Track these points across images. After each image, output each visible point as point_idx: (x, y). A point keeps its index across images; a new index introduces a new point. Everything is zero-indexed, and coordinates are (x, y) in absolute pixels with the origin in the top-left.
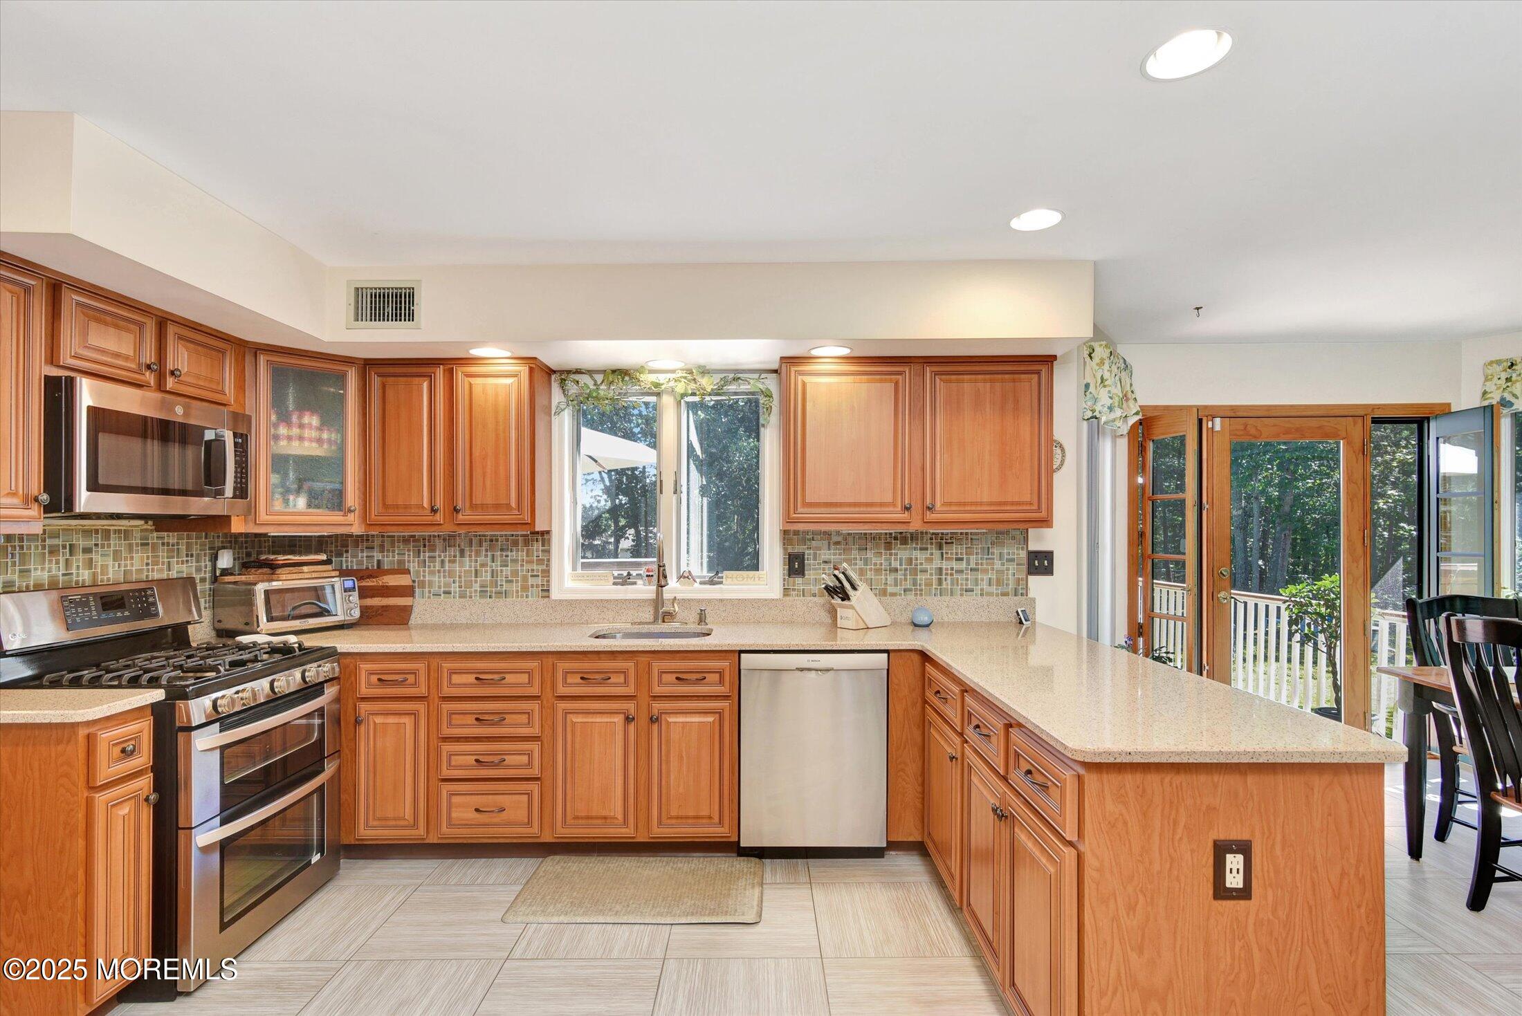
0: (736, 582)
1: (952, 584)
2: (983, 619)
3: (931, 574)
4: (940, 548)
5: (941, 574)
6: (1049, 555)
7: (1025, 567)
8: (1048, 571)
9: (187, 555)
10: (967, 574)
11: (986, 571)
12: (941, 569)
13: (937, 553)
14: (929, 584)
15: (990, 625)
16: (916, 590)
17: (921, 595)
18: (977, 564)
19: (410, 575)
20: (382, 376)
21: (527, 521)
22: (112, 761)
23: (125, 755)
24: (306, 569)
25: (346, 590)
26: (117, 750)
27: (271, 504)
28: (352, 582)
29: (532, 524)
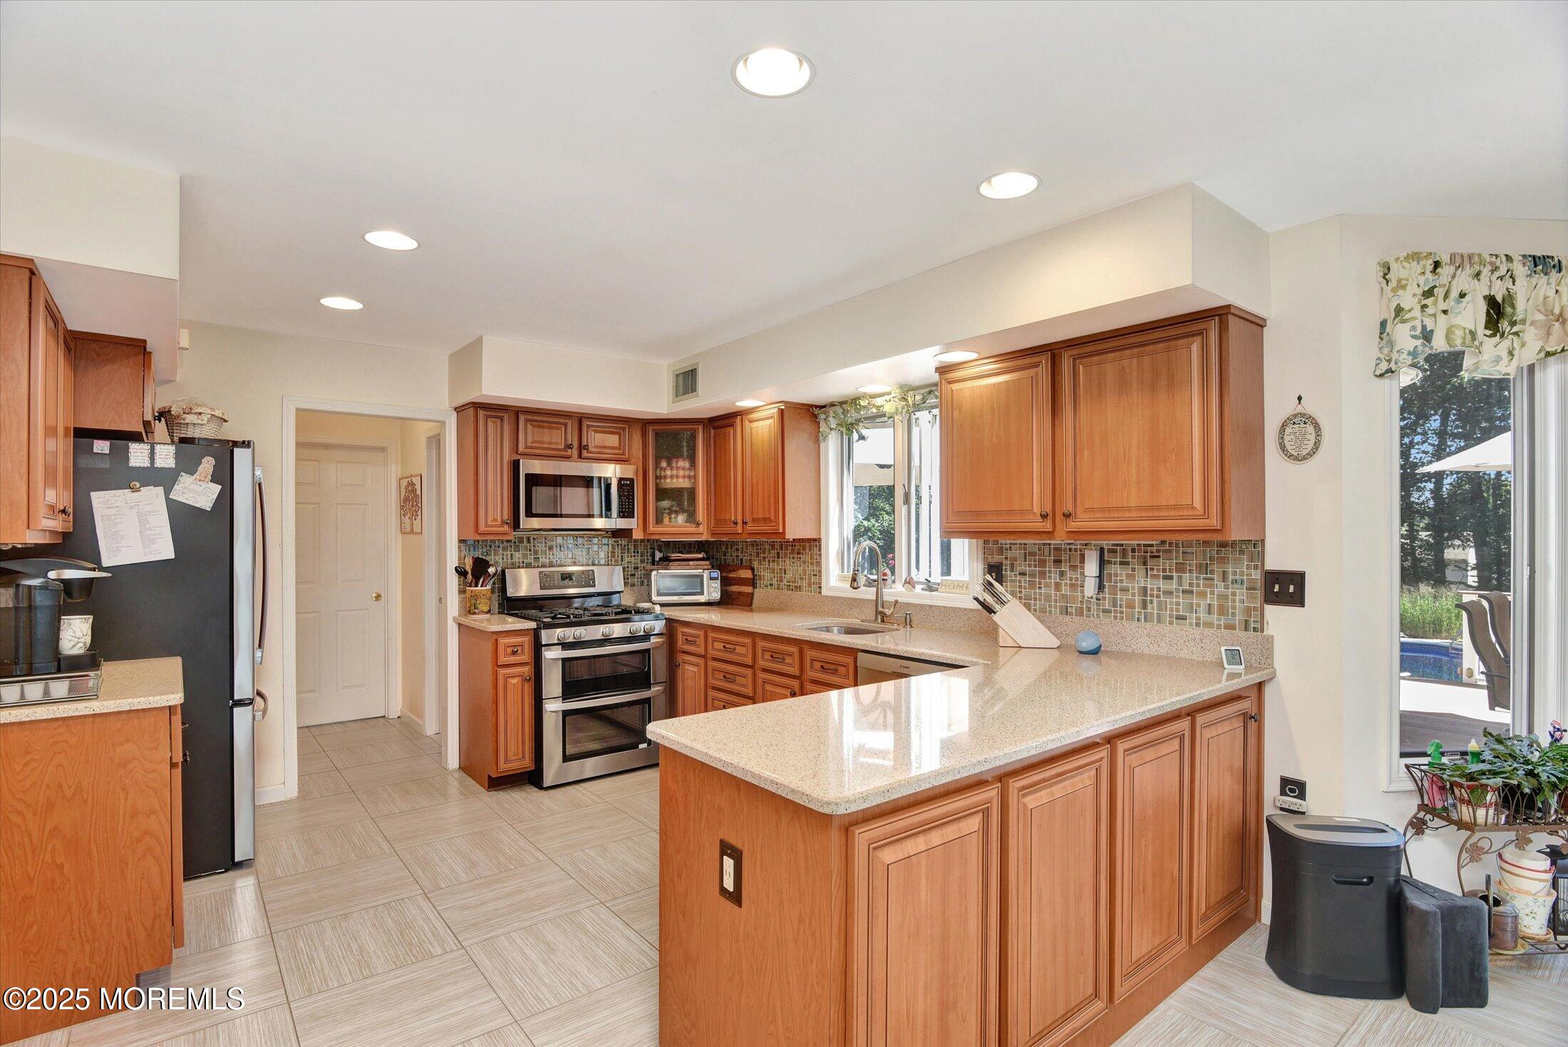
0: (947, 590)
1: (1160, 609)
2: (1194, 657)
3: (1133, 595)
4: (1145, 563)
5: (1146, 596)
6: (1298, 579)
7: (1259, 594)
8: (1297, 599)
9: (634, 552)
10: (1178, 597)
11: (1202, 595)
12: (1145, 589)
13: (1140, 570)
14: (1130, 605)
15: (1203, 663)
16: (1116, 612)
17: (1122, 618)
18: (1191, 584)
19: (753, 569)
20: (715, 428)
21: (781, 531)
22: (506, 654)
23: (514, 653)
24: (691, 563)
25: (712, 579)
26: (509, 650)
27: (659, 521)
28: (716, 574)
29: (784, 533)
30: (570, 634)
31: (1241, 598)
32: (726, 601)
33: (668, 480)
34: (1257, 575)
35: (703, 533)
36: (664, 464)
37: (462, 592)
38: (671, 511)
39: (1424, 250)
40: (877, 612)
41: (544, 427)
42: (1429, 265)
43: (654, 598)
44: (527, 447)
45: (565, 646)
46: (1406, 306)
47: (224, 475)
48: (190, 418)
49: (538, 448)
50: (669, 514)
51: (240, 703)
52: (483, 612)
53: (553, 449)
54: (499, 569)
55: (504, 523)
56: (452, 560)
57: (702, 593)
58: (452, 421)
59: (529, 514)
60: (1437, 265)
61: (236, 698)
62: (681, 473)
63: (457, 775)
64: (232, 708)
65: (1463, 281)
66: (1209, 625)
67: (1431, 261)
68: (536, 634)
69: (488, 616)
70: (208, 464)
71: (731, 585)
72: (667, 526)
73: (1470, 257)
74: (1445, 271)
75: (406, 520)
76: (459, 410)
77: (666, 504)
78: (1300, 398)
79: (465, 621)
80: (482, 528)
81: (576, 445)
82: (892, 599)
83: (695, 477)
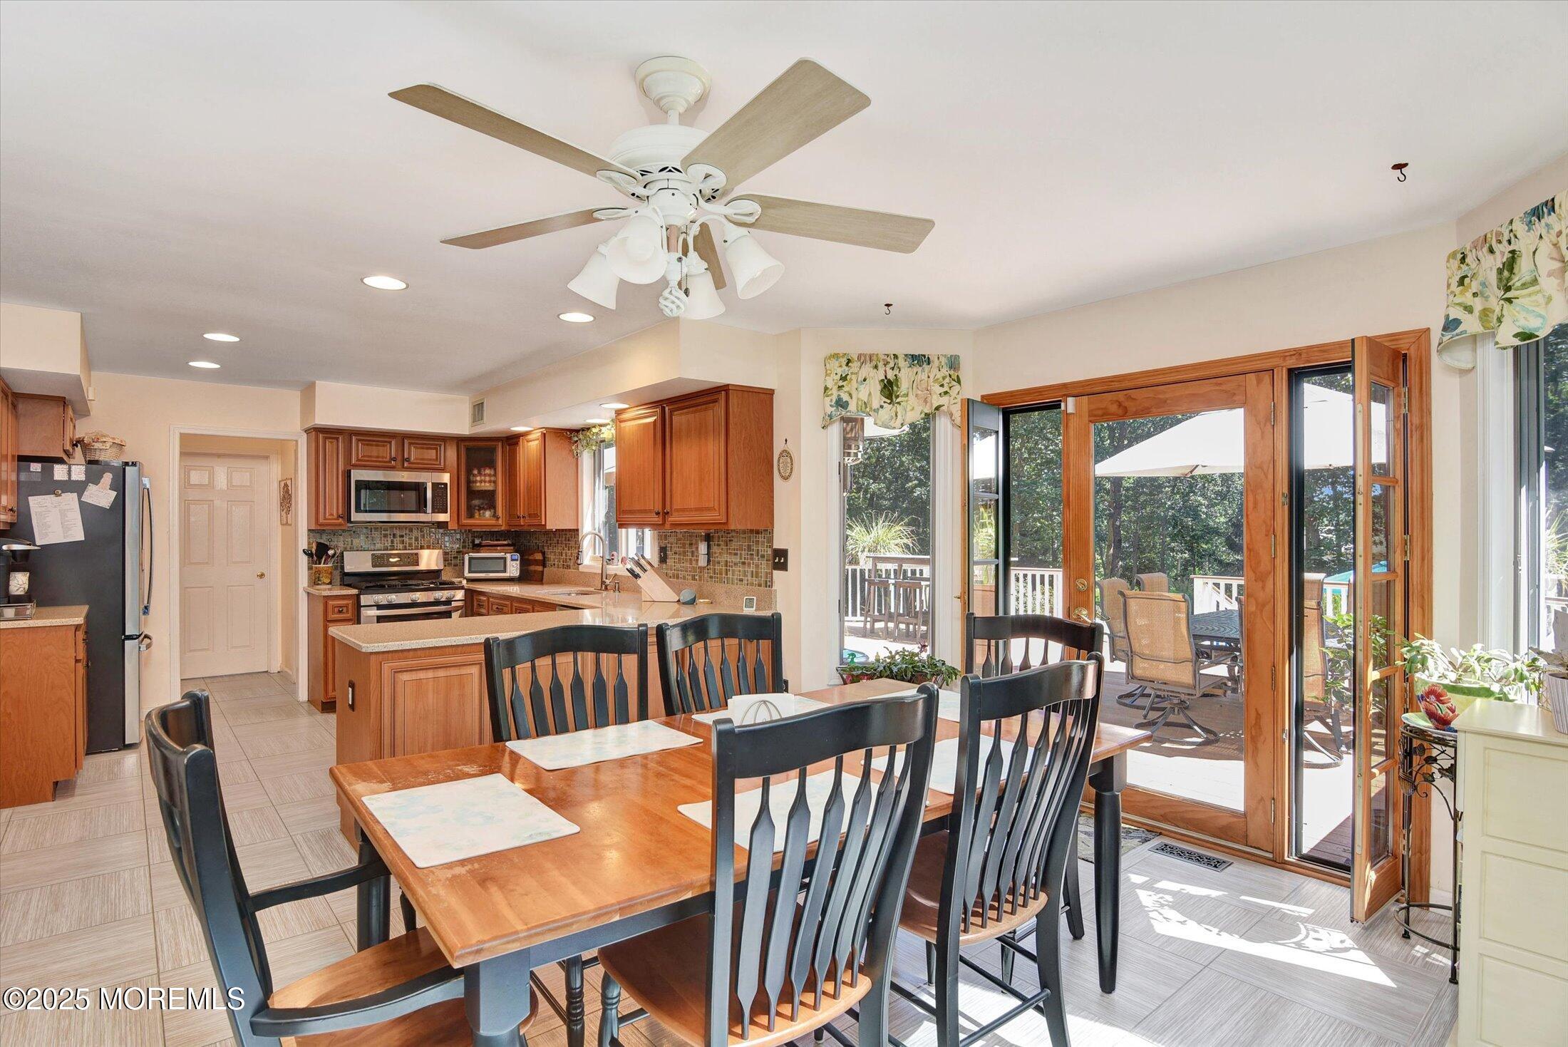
3: (722, 566)
4: (726, 545)
5: (727, 566)
6: (785, 553)
7: (771, 563)
8: (785, 566)
10: (740, 567)
11: (749, 565)
12: (727, 562)
13: (725, 549)
18: (744, 558)
19: (544, 554)
20: (509, 445)
21: (543, 523)
22: (333, 612)
23: (340, 612)
24: (499, 548)
25: (512, 560)
26: (336, 610)
27: (471, 516)
28: (517, 556)
29: (545, 525)
30: (382, 598)
31: (764, 567)
32: (526, 577)
33: (478, 484)
34: (770, 552)
35: (502, 524)
36: (476, 472)
37: (310, 568)
38: (480, 508)
39: (841, 351)
40: (603, 582)
41: (372, 445)
42: (844, 361)
43: (467, 574)
44: (358, 460)
45: (380, 607)
46: (829, 386)
47: (120, 486)
48: (97, 445)
49: (368, 461)
50: (479, 510)
51: (130, 638)
52: (324, 583)
53: (380, 462)
54: (338, 552)
55: (339, 517)
56: (303, 543)
57: (505, 571)
58: (303, 440)
59: (358, 510)
60: (849, 361)
61: (127, 634)
62: (487, 479)
63: (307, 704)
64: (124, 641)
65: (867, 370)
66: (752, 584)
67: (845, 359)
68: (358, 596)
69: (329, 586)
70: (107, 478)
71: (530, 565)
72: (477, 519)
73: (871, 356)
74: (855, 366)
75: (283, 513)
76: (307, 431)
77: (476, 502)
78: (786, 440)
79: (311, 590)
80: (321, 520)
81: (399, 458)
82: (613, 573)
83: (495, 482)
